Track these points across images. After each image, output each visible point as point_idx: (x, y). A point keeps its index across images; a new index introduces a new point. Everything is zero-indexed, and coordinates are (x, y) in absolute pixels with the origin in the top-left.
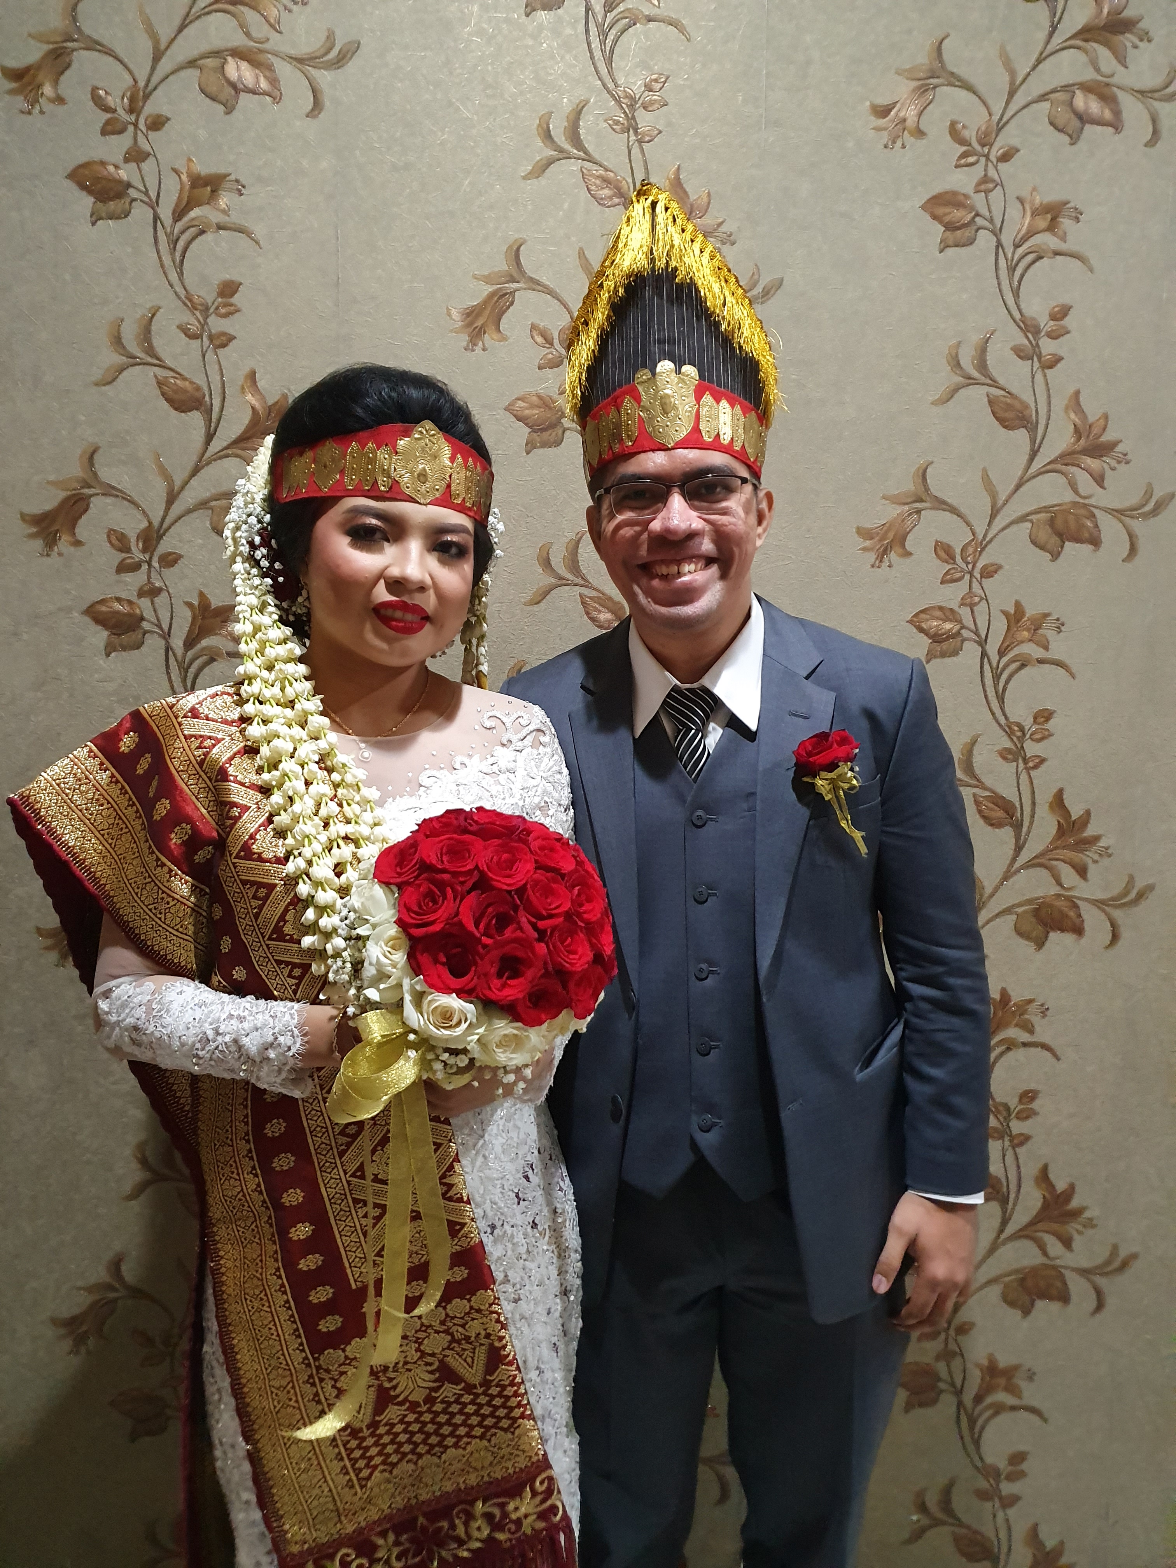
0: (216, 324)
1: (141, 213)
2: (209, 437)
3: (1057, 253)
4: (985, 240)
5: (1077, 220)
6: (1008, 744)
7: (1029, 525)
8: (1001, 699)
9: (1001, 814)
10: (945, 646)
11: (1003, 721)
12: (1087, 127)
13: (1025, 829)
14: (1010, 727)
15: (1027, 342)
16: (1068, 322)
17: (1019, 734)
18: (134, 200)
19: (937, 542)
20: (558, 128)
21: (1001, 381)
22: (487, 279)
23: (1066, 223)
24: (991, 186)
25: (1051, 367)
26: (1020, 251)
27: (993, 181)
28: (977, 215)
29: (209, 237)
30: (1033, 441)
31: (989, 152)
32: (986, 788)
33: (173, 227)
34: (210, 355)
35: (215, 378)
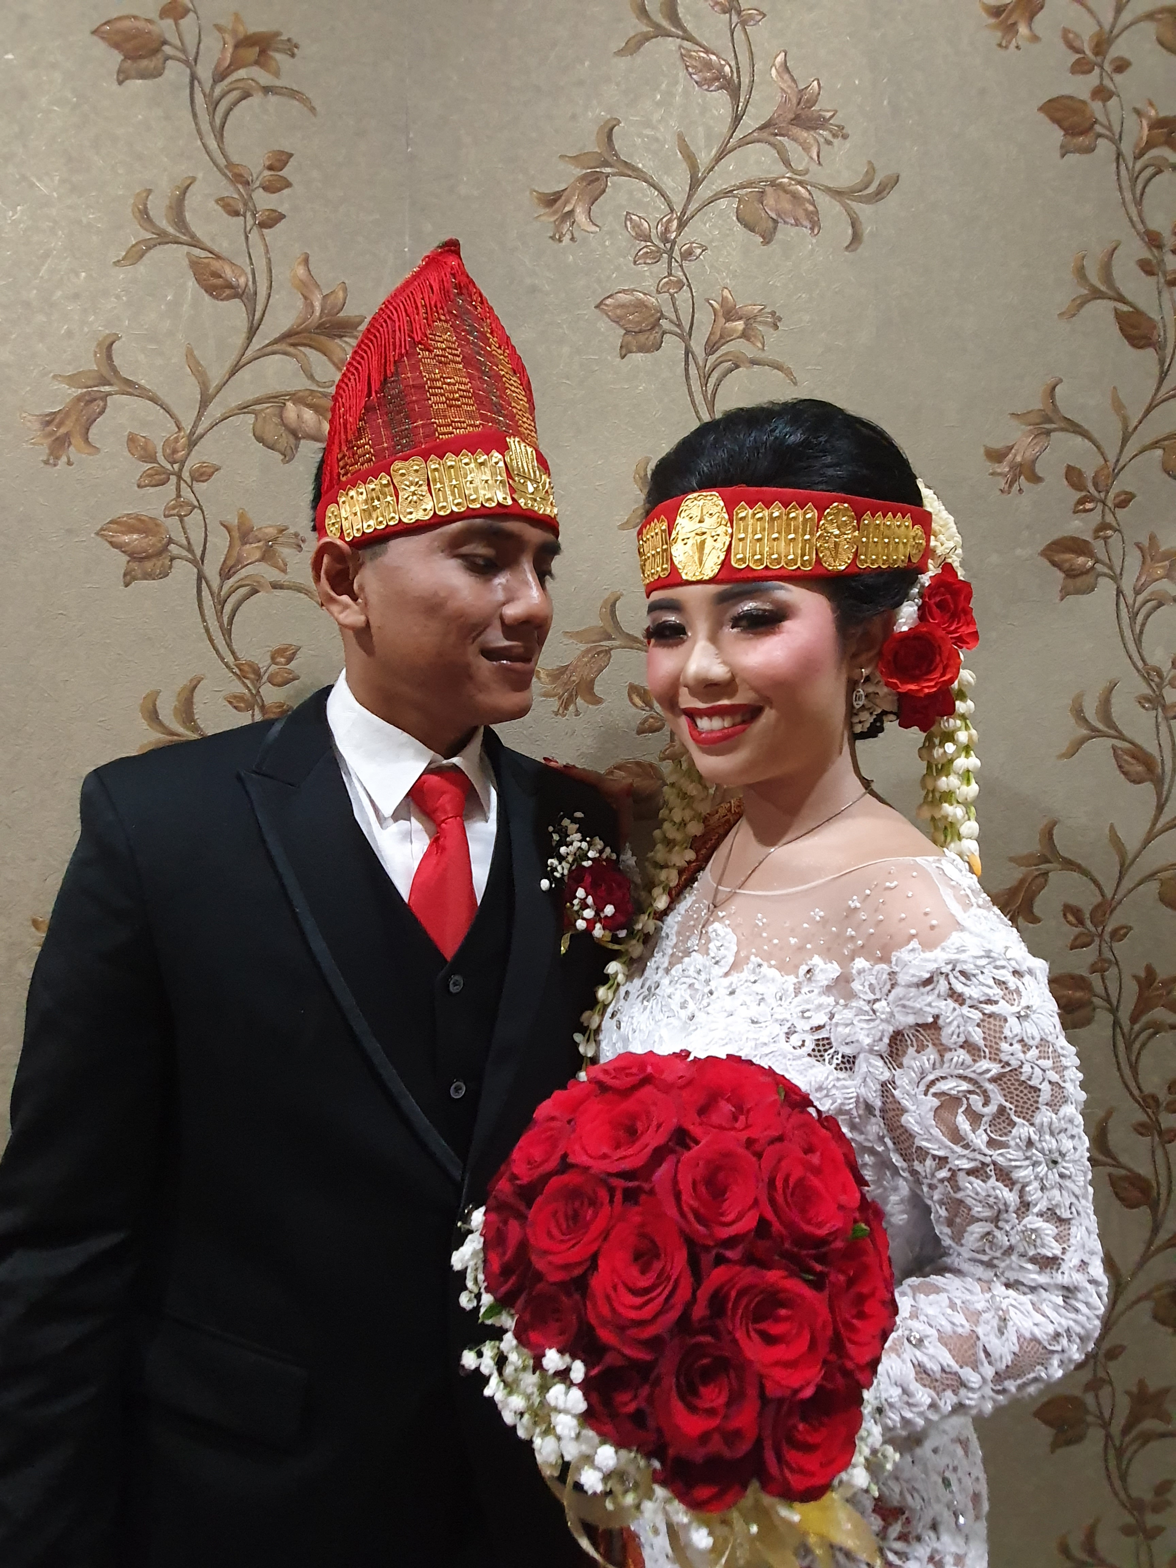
0: (264, 201)
1: (175, 72)
2: (253, 331)
4: (1104, 147)
6: (1148, 691)
7: (1159, 452)
8: (1138, 641)
9: (1140, 768)
10: (1079, 581)
11: (1140, 664)
13: (1166, 787)
14: (1148, 674)
17: (1157, 679)
18: (168, 58)
19: (1069, 466)
29: (256, 100)
30: (1162, 362)
32: (1124, 739)
33: (212, 88)
34: (254, 236)
35: (261, 264)
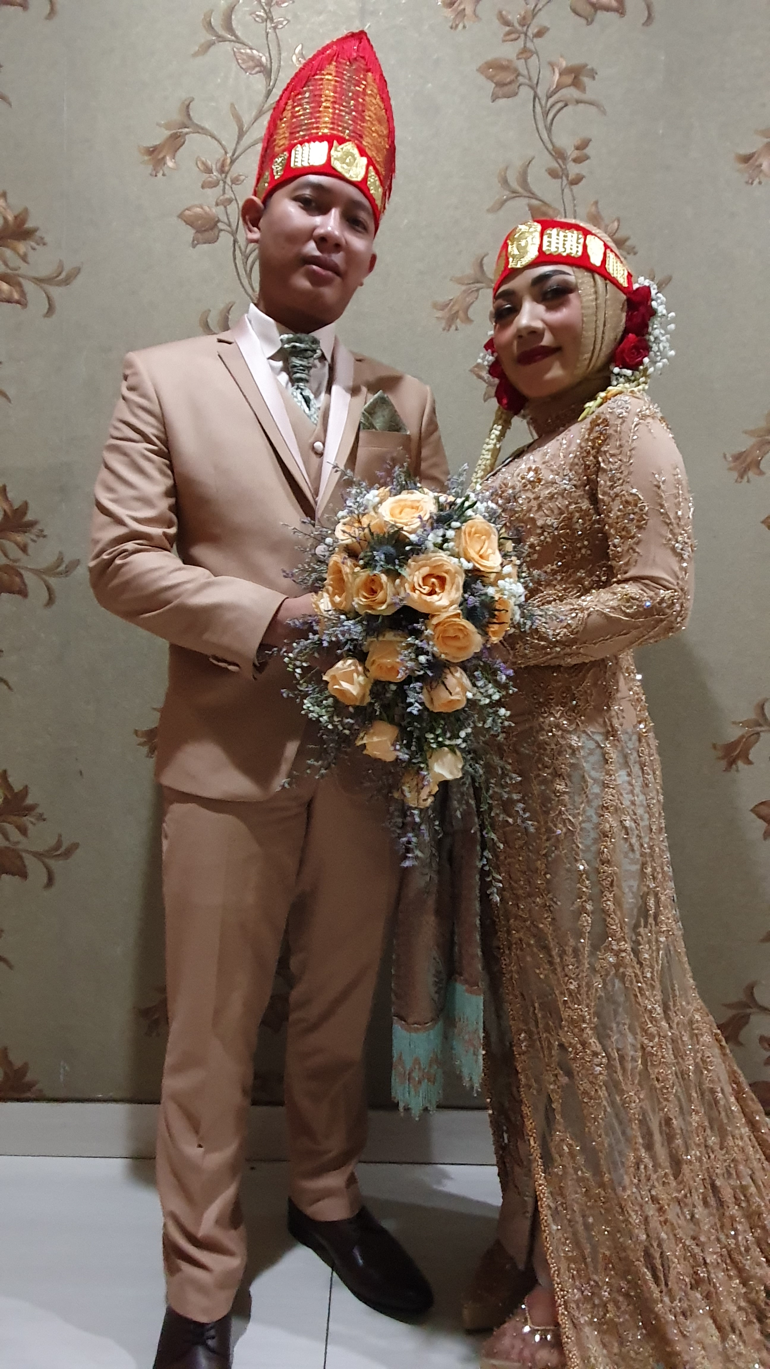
3: (578, 102)
5: (594, 78)
12: (599, 12)
15: (557, 165)
16: (588, 151)
20: (216, 21)
21: (539, 193)
22: (167, 126)
23: (585, 80)
24: (529, 54)
25: (576, 184)
26: (551, 101)
27: (530, 51)
28: (519, 75)
31: (527, 30)
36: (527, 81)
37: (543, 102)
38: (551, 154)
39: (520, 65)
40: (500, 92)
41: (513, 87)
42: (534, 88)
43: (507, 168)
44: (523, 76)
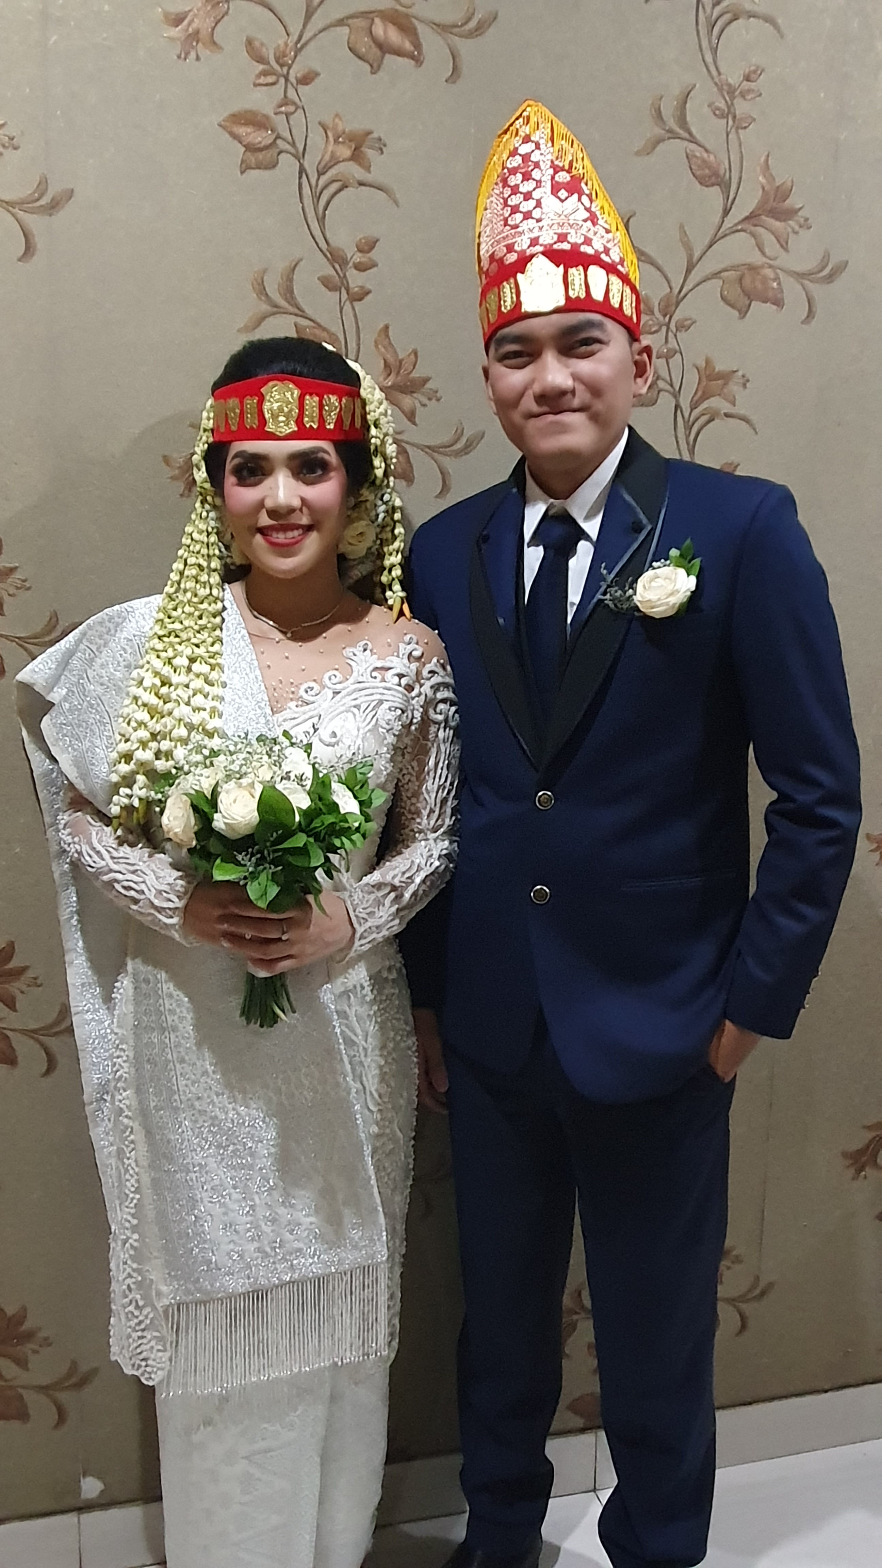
36: (288, 147)
37: (313, 182)
38: (325, 256)
39: (280, 122)
40: (252, 158)
41: (272, 153)
42: (300, 157)
43: (265, 271)
44: (284, 140)
